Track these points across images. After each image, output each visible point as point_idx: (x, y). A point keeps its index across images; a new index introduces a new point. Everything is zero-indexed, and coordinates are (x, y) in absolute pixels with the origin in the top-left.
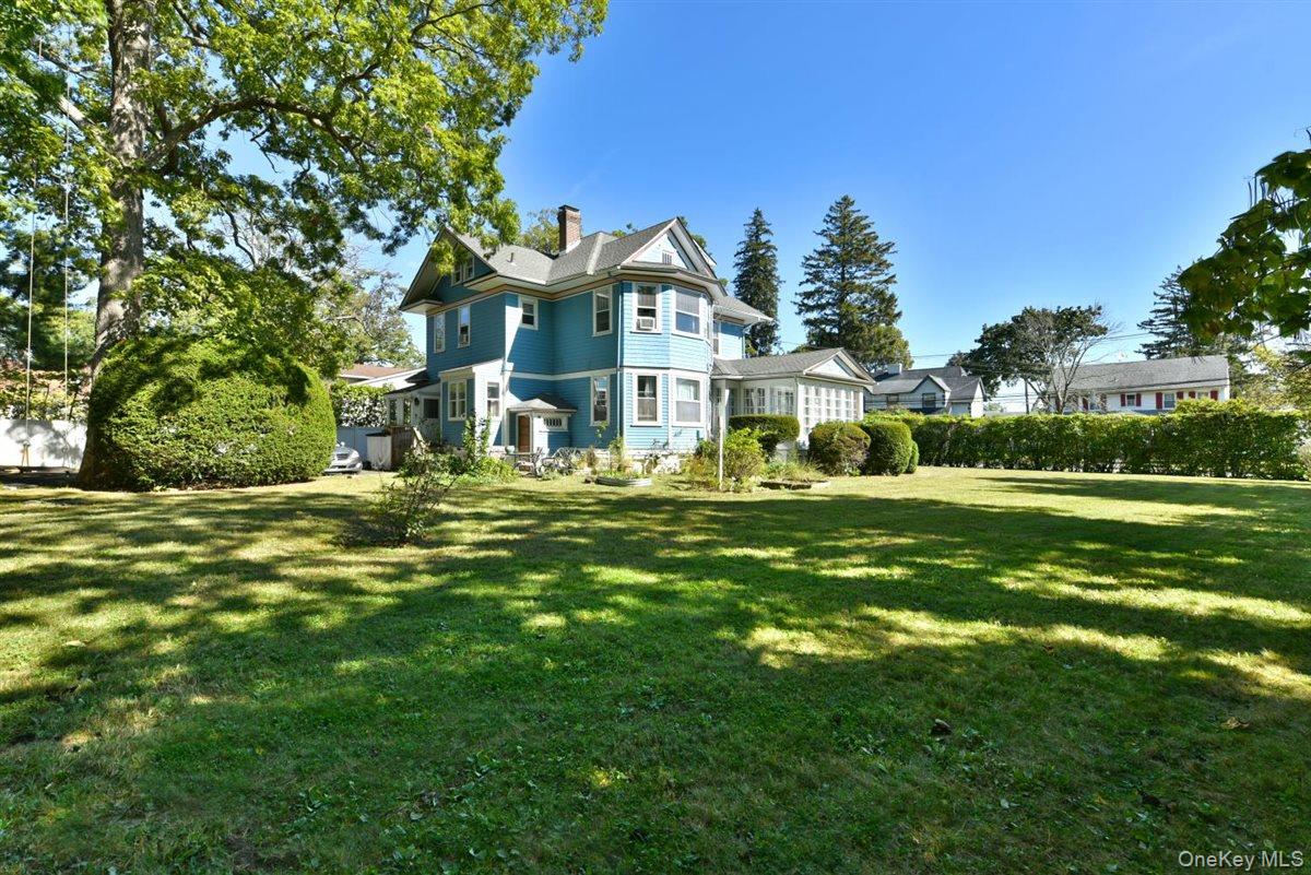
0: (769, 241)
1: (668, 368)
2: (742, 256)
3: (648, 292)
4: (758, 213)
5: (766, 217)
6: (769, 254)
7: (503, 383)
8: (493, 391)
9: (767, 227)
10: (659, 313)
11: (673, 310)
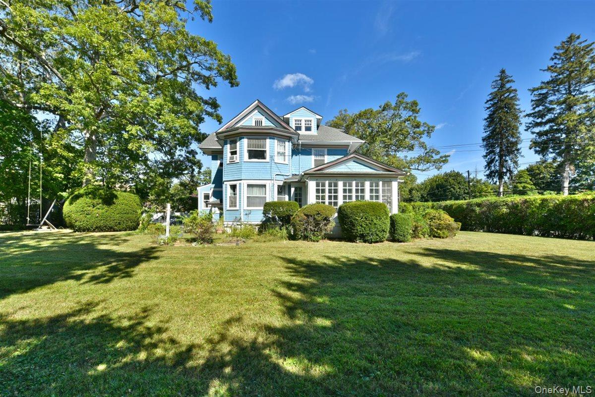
0: (511, 87)
1: (241, 180)
2: (489, 102)
3: (234, 142)
4: (503, 72)
5: (508, 73)
6: (512, 95)
7: (210, 192)
8: (207, 197)
9: (510, 79)
10: (238, 152)
11: (246, 149)
